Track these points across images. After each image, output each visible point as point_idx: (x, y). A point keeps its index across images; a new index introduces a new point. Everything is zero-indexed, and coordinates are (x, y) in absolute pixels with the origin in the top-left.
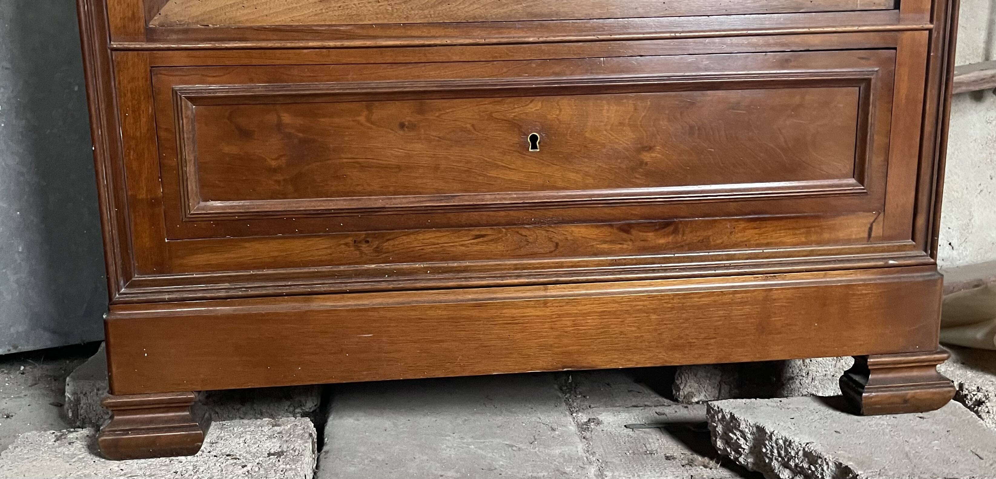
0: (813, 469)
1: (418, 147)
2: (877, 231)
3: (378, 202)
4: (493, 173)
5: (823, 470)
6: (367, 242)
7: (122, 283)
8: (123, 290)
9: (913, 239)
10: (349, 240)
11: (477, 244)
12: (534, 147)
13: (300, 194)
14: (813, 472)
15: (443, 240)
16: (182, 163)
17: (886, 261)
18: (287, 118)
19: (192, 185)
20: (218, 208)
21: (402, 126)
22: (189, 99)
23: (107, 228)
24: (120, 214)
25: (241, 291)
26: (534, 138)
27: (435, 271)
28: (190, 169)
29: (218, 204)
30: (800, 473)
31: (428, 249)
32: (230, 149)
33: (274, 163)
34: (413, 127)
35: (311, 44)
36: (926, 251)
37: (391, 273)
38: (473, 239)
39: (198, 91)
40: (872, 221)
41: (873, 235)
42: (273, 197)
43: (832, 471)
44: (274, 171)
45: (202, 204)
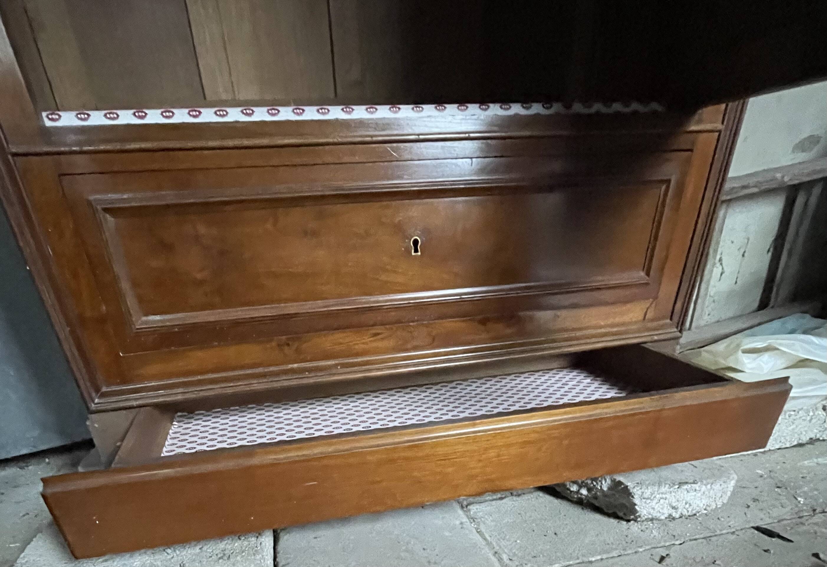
0: (595, 483)
1: (321, 254)
2: (649, 315)
3: (292, 308)
4: (384, 277)
5: (602, 484)
6: (288, 345)
7: (94, 394)
8: (96, 401)
9: (671, 319)
10: (274, 344)
11: (375, 341)
12: (416, 251)
13: (227, 304)
14: (594, 486)
15: (347, 340)
16: (115, 279)
17: (652, 337)
18: (202, 229)
19: (131, 302)
20: (158, 321)
21: (306, 233)
22: (106, 210)
23: (66, 347)
24: (73, 332)
25: (195, 394)
26: (416, 242)
27: (344, 366)
28: (125, 285)
29: (158, 318)
30: (584, 486)
31: (337, 348)
32: (155, 263)
33: (199, 276)
34: (315, 234)
35: (211, 144)
36: (677, 327)
37: (310, 370)
38: (371, 337)
39: (112, 201)
40: (647, 306)
41: (646, 318)
42: (203, 308)
43: (608, 484)
44: (201, 283)
45: (144, 318)
